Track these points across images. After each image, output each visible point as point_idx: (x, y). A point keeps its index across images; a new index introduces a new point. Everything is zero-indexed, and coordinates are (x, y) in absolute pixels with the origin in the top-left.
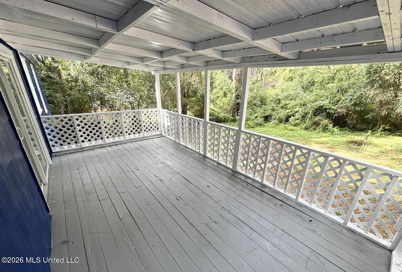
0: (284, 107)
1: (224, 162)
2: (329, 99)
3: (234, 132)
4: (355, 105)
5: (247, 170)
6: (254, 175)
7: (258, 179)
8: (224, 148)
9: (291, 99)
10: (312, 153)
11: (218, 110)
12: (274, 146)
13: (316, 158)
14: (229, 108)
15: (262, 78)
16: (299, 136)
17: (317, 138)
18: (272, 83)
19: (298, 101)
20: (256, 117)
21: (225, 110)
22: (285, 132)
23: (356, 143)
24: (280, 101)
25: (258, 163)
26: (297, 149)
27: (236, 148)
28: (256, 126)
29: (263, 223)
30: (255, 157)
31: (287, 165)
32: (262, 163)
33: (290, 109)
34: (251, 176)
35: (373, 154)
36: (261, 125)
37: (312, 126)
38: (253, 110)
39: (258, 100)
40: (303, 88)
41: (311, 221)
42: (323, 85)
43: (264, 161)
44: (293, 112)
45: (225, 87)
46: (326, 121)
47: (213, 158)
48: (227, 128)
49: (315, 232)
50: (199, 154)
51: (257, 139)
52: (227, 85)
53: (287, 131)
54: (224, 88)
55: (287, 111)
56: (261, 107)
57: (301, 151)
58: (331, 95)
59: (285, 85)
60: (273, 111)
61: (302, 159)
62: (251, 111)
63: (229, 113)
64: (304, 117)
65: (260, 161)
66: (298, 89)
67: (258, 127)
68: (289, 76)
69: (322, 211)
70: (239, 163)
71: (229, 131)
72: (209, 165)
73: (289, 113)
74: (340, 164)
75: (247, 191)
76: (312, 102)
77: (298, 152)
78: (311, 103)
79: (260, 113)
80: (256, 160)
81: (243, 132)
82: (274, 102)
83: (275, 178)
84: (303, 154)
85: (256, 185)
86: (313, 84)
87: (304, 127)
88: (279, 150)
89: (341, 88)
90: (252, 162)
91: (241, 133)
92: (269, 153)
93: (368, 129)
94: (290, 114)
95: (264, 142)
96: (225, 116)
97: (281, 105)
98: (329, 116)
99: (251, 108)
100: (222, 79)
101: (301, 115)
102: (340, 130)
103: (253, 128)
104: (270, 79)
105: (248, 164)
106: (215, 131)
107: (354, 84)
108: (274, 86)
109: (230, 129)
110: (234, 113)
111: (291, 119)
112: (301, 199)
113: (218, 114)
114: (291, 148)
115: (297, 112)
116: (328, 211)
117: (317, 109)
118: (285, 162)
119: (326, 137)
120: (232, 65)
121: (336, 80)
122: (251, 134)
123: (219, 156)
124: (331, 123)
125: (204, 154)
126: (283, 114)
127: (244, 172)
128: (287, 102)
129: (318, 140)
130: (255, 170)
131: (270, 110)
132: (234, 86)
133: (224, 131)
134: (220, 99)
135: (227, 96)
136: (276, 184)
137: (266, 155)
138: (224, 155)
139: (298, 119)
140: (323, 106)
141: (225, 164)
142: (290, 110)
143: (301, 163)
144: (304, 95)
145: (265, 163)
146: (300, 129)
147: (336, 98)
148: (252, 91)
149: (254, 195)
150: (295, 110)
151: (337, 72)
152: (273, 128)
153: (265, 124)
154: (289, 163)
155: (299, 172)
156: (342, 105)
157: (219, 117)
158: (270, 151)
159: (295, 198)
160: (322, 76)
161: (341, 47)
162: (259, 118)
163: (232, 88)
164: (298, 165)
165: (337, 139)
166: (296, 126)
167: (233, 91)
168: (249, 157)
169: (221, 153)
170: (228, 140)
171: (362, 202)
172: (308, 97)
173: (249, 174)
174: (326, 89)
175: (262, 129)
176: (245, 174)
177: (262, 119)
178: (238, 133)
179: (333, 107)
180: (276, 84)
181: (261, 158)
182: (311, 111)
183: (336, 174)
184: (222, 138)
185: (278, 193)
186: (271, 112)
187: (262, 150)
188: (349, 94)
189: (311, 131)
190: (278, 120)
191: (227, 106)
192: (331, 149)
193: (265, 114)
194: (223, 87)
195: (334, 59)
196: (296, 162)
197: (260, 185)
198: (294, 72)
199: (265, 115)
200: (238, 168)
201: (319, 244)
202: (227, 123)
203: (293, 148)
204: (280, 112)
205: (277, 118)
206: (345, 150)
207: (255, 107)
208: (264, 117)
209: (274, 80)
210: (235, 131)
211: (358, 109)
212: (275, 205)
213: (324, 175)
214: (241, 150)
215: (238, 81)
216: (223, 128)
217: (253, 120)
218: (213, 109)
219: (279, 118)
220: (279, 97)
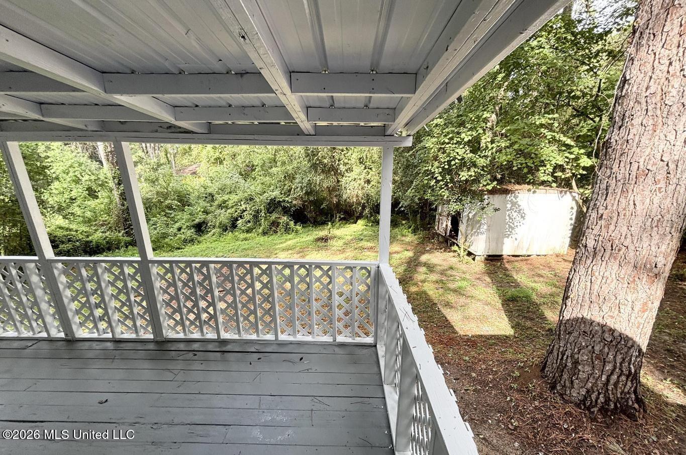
0: (223, 206)
1: (131, 333)
2: (279, 189)
3: (134, 267)
4: (307, 193)
5: (187, 329)
6: (202, 332)
7: (211, 335)
8: (118, 305)
9: (230, 193)
10: (273, 266)
11: (84, 228)
12: (218, 271)
13: (280, 272)
14: (112, 220)
15: (168, 160)
16: (258, 245)
17: (282, 243)
18: (190, 168)
19: (241, 195)
20: (179, 229)
21: (103, 226)
22: (236, 244)
23: (323, 239)
24: (213, 196)
25: (201, 309)
26: (253, 266)
27: (150, 296)
28: (184, 245)
29: (239, 402)
30: (192, 301)
31: (247, 295)
32: (208, 307)
33: (232, 207)
34: (196, 335)
35: (340, 248)
36: (192, 240)
37: (270, 228)
38: (168, 217)
39: (173, 198)
40: (241, 174)
41: (301, 359)
42: (266, 168)
43: (210, 301)
44: (238, 211)
45: (87, 177)
46: (285, 218)
47: (99, 335)
48: (114, 263)
49: (310, 371)
50: (50, 340)
51: (186, 267)
52: (90, 173)
53: (240, 242)
54: (84, 179)
55: (229, 211)
56: (183, 210)
57: (260, 269)
58: (280, 183)
59: (213, 171)
60: (207, 215)
61: (265, 279)
62: (166, 219)
63: (116, 230)
64: (256, 216)
65: (203, 304)
66: (235, 176)
67: (189, 245)
68: (215, 157)
69: (309, 338)
70: (166, 323)
71: (121, 268)
72: (91, 354)
73: (232, 213)
74: (307, 270)
75: (197, 366)
76: (261, 195)
77: (256, 271)
78: (259, 196)
79: (184, 220)
80: (196, 305)
81: (154, 262)
82: (204, 199)
83: (237, 321)
84: (264, 272)
85: (210, 347)
86: (253, 168)
87: (260, 231)
88: (228, 277)
89: (287, 173)
90: (190, 311)
91: (150, 265)
92: (213, 286)
93: (328, 221)
94: (235, 215)
95: (199, 271)
96: (107, 237)
97: (216, 203)
98: (286, 211)
99: (163, 213)
100: (73, 161)
101: (251, 214)
102: (303, 227)
103: (179, 249)
104: (184, 161)
105: (184, 317)
106: (81, 276)
107: (298, 168)
108: (195, 173)
109: (122, 262)
110: (128, 228)
111: (240, 222)
112: (282, 336)
113: (88, 236)
114: (245, 268)
115: (245, 211)
116: (315, 334)
117: (269, 204)
118: (243, 292)
119: (291, 240)
120: (80, 133)
121: (279, 164)
122: (171, 262)
123: (114, 324)
124: (291, 220)
125: (66, 335)
126: (224, 216)
127: (181, 336)
128: (226, 197)
129: (284, 245)
130: (200, 322)
131: (200, 213)
132: (109, 175)
133: (109, 270)
134: (79, 202)
135: (98, 196)
136: (241, 331)
137: (210, 291)
138: (125, 320)
139: (249, 222)
140: (275, 198)
141: (133, 336)
142: (233, 210)
143: (265, 286)
144: (246, 185)
145: (212, 304)
146: (256, 235)
147: (286, 187)
148: (157, 184)
149: (213, 366)
150: (241, 208)
151: (275, 152)
152: (216, 242)
153: (201, 239)
154: (249, 291)
155: (266, 299)
156: (295, 196)
157: (91, 242)
158: (215, 282)
159: (274, 339)
160: (260, 157)
161: (259, 123)
162: (186, 230)
163: (106, 178)
164: (262, 289)
165: (303, 240)
166: (250, 232)
167: (111, 184)
168: (182, 304)
169: (116, 316)
170: (126, 286)
171: (340, 307)
172: (253, 187)
173: (192, 335)
174: (270, 175)
175: (196, 248)
176: (183, 337)
177: (192, 231)
178: (144, 266)
179: (287, 199)
180: (198, 168)
181: (203, 298)
182: (262, 207)
183: (308, 284)
184: (107, 286)
185: (250, 343)
186: (204, 216)
187: (201, 284)
188: (297, 181)
189: (272, 235)
190: (219, 227)
191: (105, 217)
192: (301, 254)
193: (195, 220)
194: (81, 178)
195: (256, 137)
196: (258, 286)
197: (217, 344)
198: (220, 151)
199: (195, 222)
200: (166, 333)
201: (318, 383)
202: (117, 251)
203: (247, 266)
204: (219, 215)
205: (218, 224)
206: (316, 251)
207: (170, 212)
208: (193, 226)
209: (193, 163)
210: (136, 265)
211: (311, 198)
212: (251, 364)
213: (296, 290)
214: (161, 297)
215: (115, 164)
216: (104, 265)
217: (175, 235)
218: (67, 226)
219: (220, 223)
220: (209, 190)
